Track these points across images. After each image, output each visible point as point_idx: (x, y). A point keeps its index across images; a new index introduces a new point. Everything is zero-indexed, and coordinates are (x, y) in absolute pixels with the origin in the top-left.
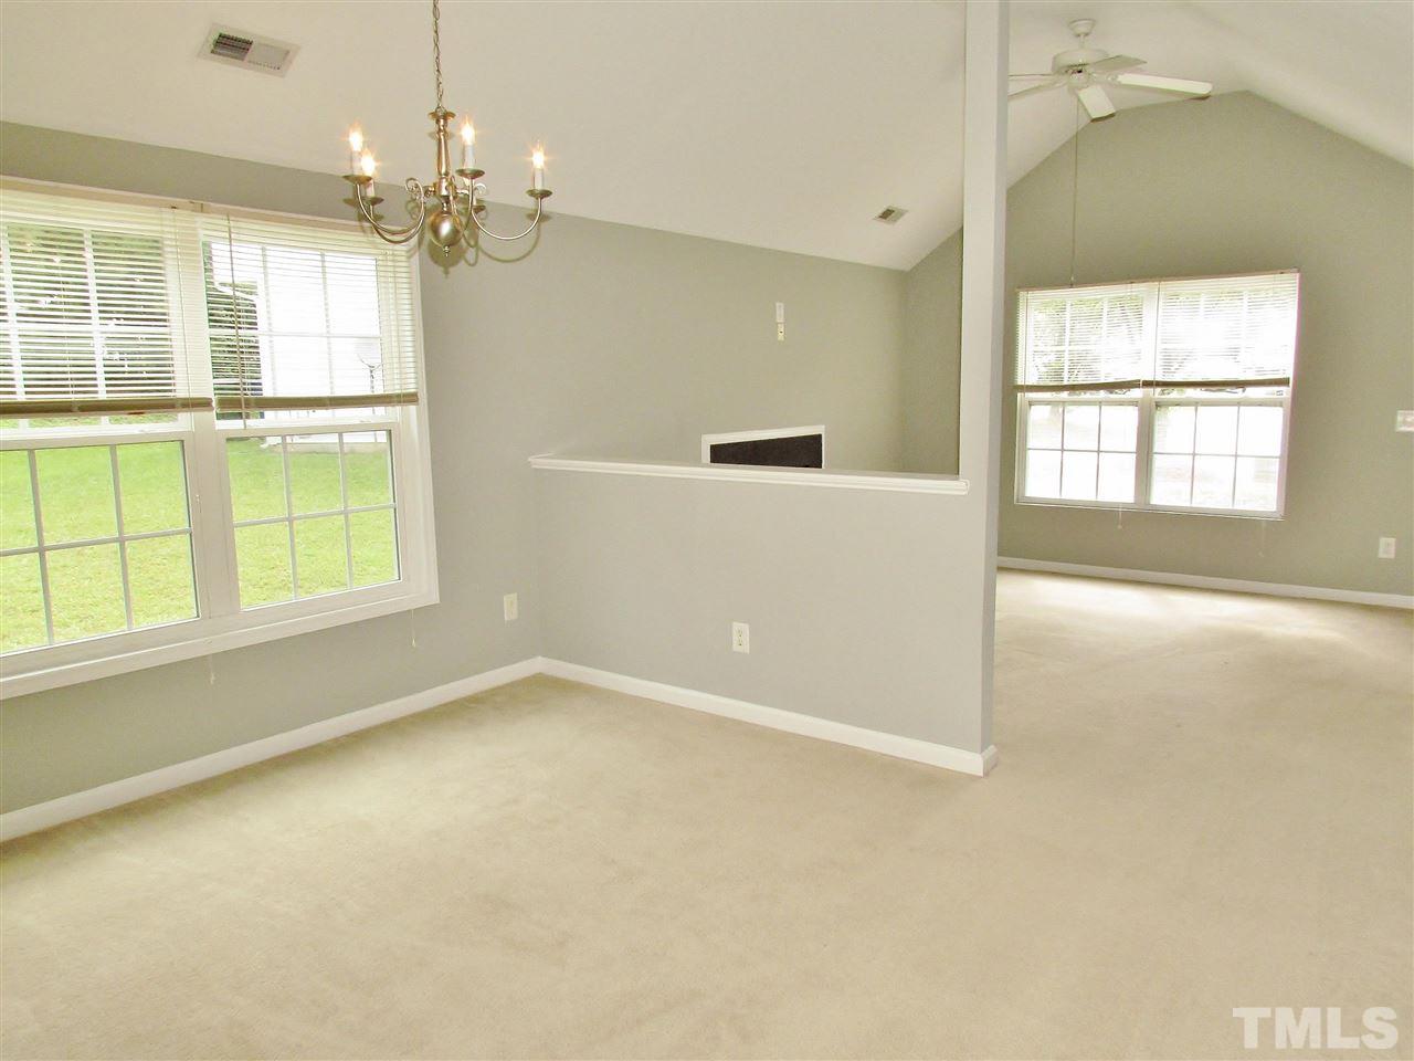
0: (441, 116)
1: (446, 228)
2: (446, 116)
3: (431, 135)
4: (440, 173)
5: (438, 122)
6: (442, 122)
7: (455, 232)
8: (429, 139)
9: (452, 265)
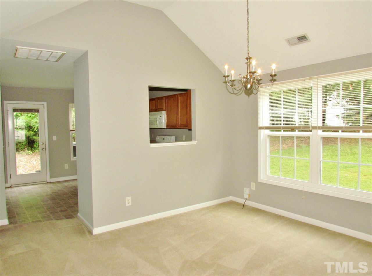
0: (249, 59)
1: (249, 86)
2: (250, 58)
3: (246, 63)
4: (248, 73)
5: (248, 60)
6: (249, 60)
7: (251, 87)
8: (246, 64)
9: (250, 95)
